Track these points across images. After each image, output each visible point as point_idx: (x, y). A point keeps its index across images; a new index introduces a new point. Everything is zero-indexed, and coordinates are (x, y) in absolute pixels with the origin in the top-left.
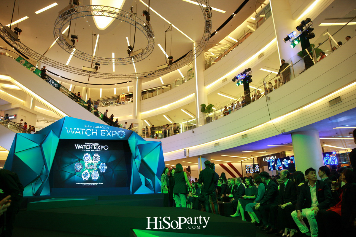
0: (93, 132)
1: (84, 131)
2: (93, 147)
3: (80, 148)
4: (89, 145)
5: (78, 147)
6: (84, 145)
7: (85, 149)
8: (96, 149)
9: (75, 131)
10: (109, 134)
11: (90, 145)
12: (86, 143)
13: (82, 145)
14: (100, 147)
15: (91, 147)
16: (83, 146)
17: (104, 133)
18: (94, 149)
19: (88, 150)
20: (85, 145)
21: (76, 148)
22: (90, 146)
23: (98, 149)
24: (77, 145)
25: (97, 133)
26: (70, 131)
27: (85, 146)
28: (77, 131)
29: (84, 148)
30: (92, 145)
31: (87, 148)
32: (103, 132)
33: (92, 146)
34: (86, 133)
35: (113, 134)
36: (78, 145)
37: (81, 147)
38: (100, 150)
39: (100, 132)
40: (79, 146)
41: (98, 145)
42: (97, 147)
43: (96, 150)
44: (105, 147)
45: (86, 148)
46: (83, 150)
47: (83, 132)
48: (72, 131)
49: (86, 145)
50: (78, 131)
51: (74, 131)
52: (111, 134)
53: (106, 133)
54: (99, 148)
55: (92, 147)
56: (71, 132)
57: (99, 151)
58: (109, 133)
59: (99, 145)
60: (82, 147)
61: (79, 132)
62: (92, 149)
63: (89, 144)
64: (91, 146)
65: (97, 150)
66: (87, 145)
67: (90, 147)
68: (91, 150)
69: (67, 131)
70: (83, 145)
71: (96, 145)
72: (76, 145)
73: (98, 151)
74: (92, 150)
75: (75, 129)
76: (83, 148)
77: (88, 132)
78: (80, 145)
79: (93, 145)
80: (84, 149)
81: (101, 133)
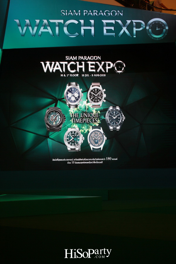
0: (84, 26)
1: (61, 26)
2: (87, 66)
3: (54, 71)
4: (75, 61)
5: (48, 69)
6: (64, 63)
7: (67, 72)
8: (94, 70)
9: (39, 26)
10: (125, 29)
11: (78, 61)
12: (67, 58)
13: (57, 63)
14: (104, 67)
15: (81, 67)
16: (61, 66)
17: (113, 28)
18: (90, 70)
19: (74, 73)
20: (66, 63)
21: (45, 70)
22: (78, 63)
23: (98, 71)
24: (45, 64)
25: (93, 29)
26: (25, 28)
27: (66, 65)
28: (42, 28)
29: (64, 70)
30: (82, 61)
31: (72, 69)
32: (108, 25)
33: (83, 63)
34: (65, 29)
35: (135, 30)
36: (48, 63)
37: (57, 69)
38: (103, 73)
39: (102, 25)
40: (51, 64)
41: (98, 61)
42: (97, 67)
43: (93, 73)
44: (118, 65)
45: (69, 69)
46: (62, 75)
47: (57, 28)
48: (30, 28)
49: (69, 61)
50: (45, 27)
51: (36, 28)
52: (130, 28)
53: (118, 28)
54: (101, 67)
55: (83, 67)
56: (27, 30)
57: (102, 75)
58: (124, 26)
59: (102, 60)
60: (59, 68)
61: (49, 28)
62: (84, 70)
63: (75, 58)
64: (81, 64)
65: (96, 73)
66: (71, 61)
67: (78, 66)
68: (83, 75)
69: (20, 28)
70: (61, 63)
71: (94, 61)
72: (43, 63)
73: (98, 75)
74: (84, 73)
75: (38, 21)
76: (61, 71)
77: (71, 27)
78: (53, 63)
79: (85, 61)
80: (63, 73)
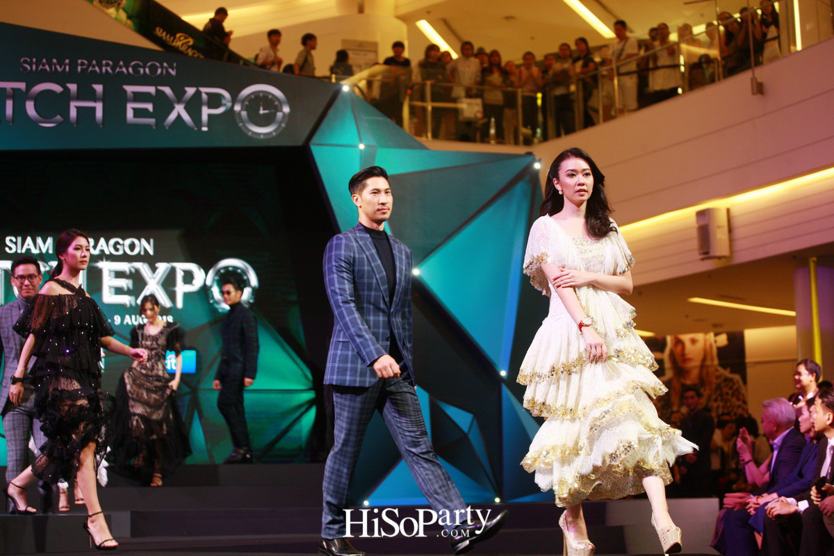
71: (125, 258)
81: (130, 108)
